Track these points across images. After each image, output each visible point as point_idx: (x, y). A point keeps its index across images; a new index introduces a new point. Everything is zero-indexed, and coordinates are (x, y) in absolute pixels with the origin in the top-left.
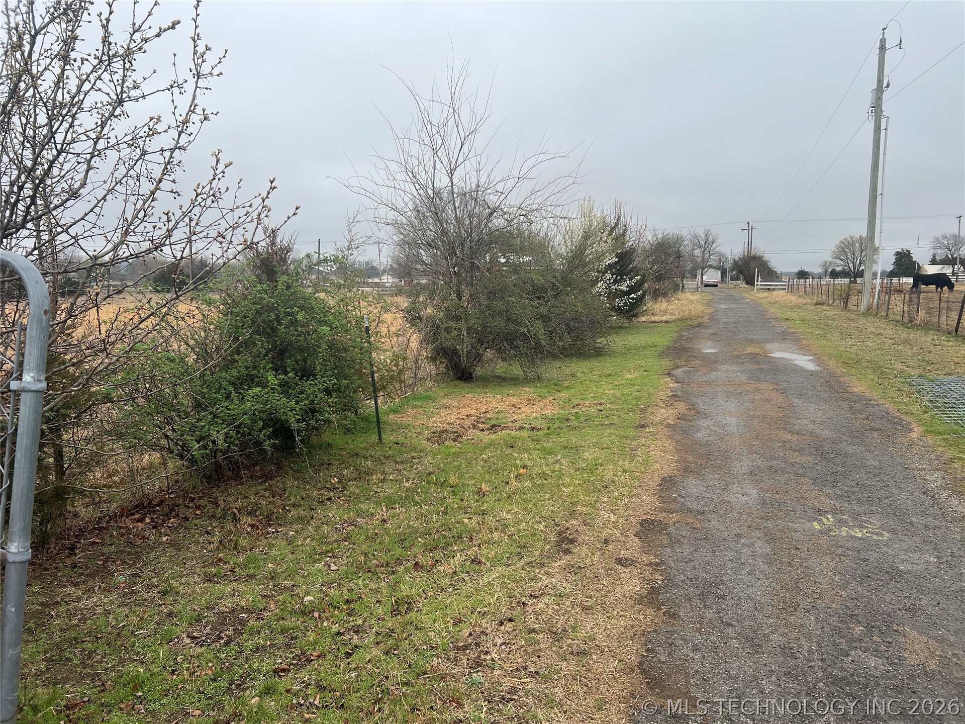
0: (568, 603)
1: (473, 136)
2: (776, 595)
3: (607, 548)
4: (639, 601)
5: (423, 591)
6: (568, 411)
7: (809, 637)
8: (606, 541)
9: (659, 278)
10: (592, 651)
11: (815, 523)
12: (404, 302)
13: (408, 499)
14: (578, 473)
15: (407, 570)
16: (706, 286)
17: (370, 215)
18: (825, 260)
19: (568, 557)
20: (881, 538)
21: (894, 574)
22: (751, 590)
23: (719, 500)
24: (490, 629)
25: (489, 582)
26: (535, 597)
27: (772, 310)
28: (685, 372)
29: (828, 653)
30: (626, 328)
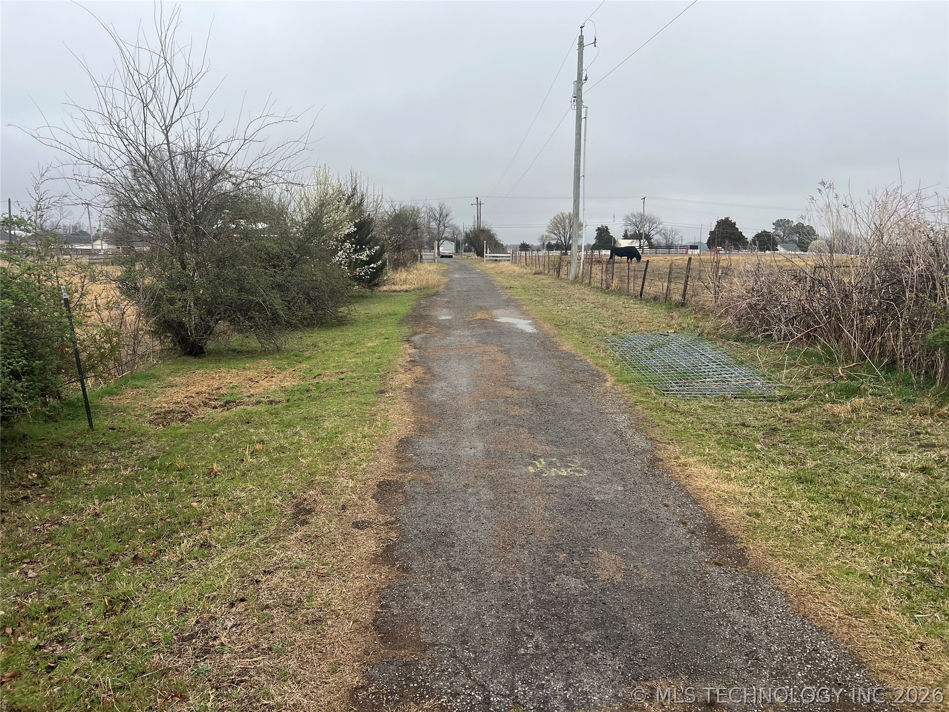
0: (304, 574)
1: (190, 91)
2: (497, 536)
3: (345, 514)
4: (374, 561)
5: (144, 585)
6: (310, 382)
7: (523, 569)
8: (344, 508)
9: (398, 249)
10: (328, 617)
11: (530, 468)
12: (117, 271)
13: (127, 487)
14: (317, 443)
15: (125, 565)
16: (443, 257)
17: (69, 171)
18: (542, 234)
19: (305, 528)
20: (581, 475)
21: (592, 504)
22: (476, 534)
23: (450, 456)
24: (219, 613)
25: (220, 564)
26: (269, 572)
27: (499, 279)
28: (423, 338)
29: (538, 581)
30: (367, 297)
